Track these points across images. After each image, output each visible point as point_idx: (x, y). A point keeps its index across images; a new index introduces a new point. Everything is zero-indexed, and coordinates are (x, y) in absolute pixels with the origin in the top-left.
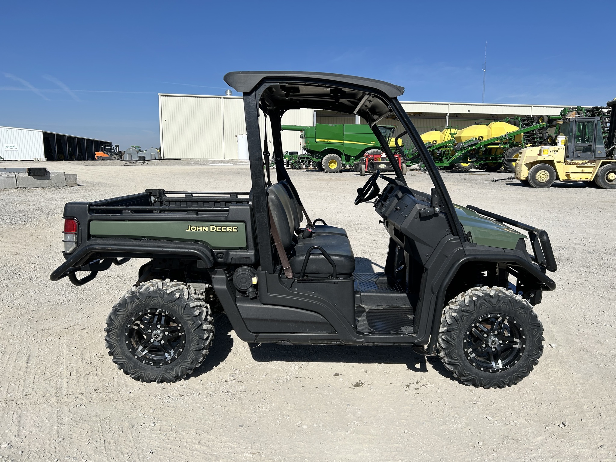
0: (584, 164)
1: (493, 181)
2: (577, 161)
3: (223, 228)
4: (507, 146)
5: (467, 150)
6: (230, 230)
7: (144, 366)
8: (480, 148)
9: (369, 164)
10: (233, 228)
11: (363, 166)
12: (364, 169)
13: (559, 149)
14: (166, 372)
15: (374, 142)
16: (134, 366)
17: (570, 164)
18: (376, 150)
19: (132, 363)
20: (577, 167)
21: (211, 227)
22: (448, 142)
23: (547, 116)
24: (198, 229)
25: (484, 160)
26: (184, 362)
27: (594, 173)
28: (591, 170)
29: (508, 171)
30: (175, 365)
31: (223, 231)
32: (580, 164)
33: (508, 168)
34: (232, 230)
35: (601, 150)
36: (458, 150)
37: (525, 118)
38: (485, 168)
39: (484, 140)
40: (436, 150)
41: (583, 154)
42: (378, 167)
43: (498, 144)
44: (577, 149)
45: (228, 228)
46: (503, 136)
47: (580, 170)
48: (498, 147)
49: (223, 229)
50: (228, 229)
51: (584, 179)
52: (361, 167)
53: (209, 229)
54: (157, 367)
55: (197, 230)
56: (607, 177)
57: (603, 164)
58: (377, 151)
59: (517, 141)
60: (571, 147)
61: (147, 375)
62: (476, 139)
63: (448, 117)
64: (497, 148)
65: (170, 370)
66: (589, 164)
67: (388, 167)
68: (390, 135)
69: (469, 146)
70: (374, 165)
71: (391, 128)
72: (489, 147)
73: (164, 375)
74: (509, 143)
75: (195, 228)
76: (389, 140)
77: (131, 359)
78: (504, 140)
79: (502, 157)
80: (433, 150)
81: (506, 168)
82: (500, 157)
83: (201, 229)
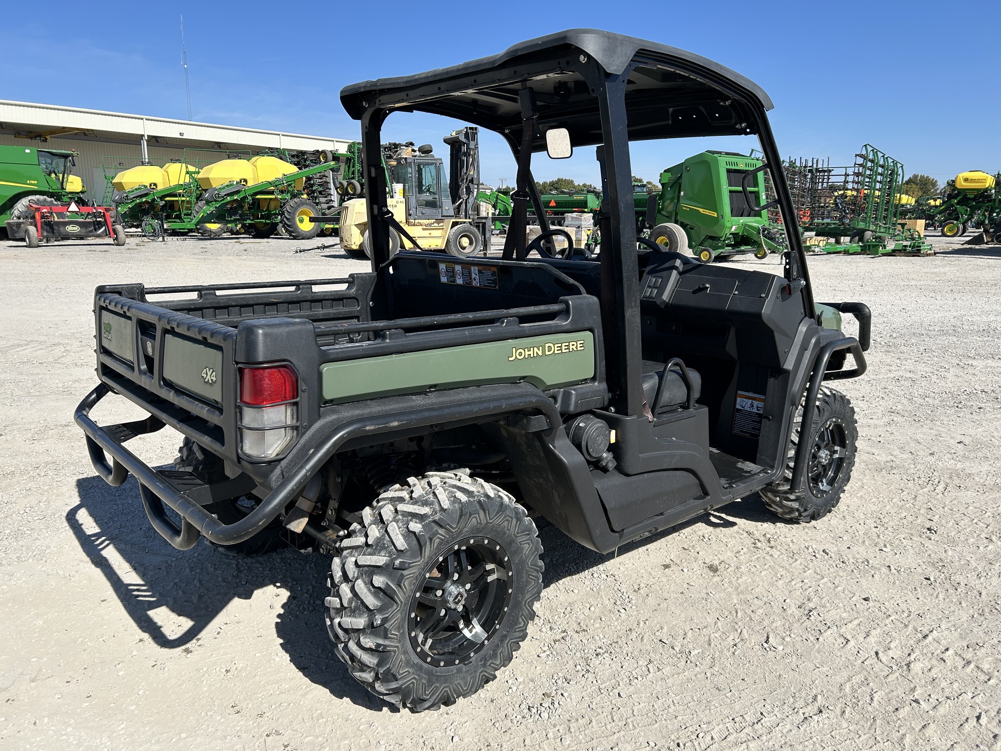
0: (430, 225)
1: (297, 252)
2: (421, 221)
3: (563, 345)
4: (288, 197)
5: (225, 201)
6: (574, 347)
7: (444, 672)
8: (245, 198)
9: (44, 225)
10: (579, 342)
11: (32, 229)
12: (36, 235)
13: (397, 202)
14: (484, 665)
15: (33, 182)
16: (429, 681)
17: (414, 225)
18: (41, 198)
19: (424, 676)
20: (424, 229)
21: (547, 345)
22: (180, 186)
23: (331, 151)
24: (527, 353)
25: (252, 218)
26: (515, 631)
27: (444, 238)
28: (438, 233)
29: (293, 236)
30: (498, 645)
31: (564, 351)
32: (426, 225)
33: (293, 232)
34: (576, 347)
35: (448, 206)
36: (211, 202)
37: (294, 153)
38: (252, 232)
39: (249, 185)
40: (159, 200)
41: (428, 211)
42: (64, 231)
43: (272, 193)
44: (419, 204)
45: (571, 344)
46: (278, 180)
47: (426, 233)
48: (274, 197)
49: (564, 348)
50: (571, 347)
51: (433, 247)
52: (27, 231)
53: (544, 351)
54: (465, 665)
55: (526, 357)
56: (459, 242)
57: (455, 224)
58: (45, 200)
59: (299, 189)
60: (413, 201)
61: (454, 690)
62: (237, 183)
63: (145, 143)
64: (271, 199)
65: (491, 658)
66: (436, 225)
67: (84, 230)
68: (65, 168)
69: (228, 195)
70: (55, 227)
71: (65, 156)
72: (258, 197)
73: (484, 673)
74: (288, 191)
75: (522, 351)
76: (65, 180)
77: (421, 668)
78: (280, 187)
79: (279, 214)
80: (154, 200)
81: (289, 231)
82: (275, 214)
83: (531, 353)
